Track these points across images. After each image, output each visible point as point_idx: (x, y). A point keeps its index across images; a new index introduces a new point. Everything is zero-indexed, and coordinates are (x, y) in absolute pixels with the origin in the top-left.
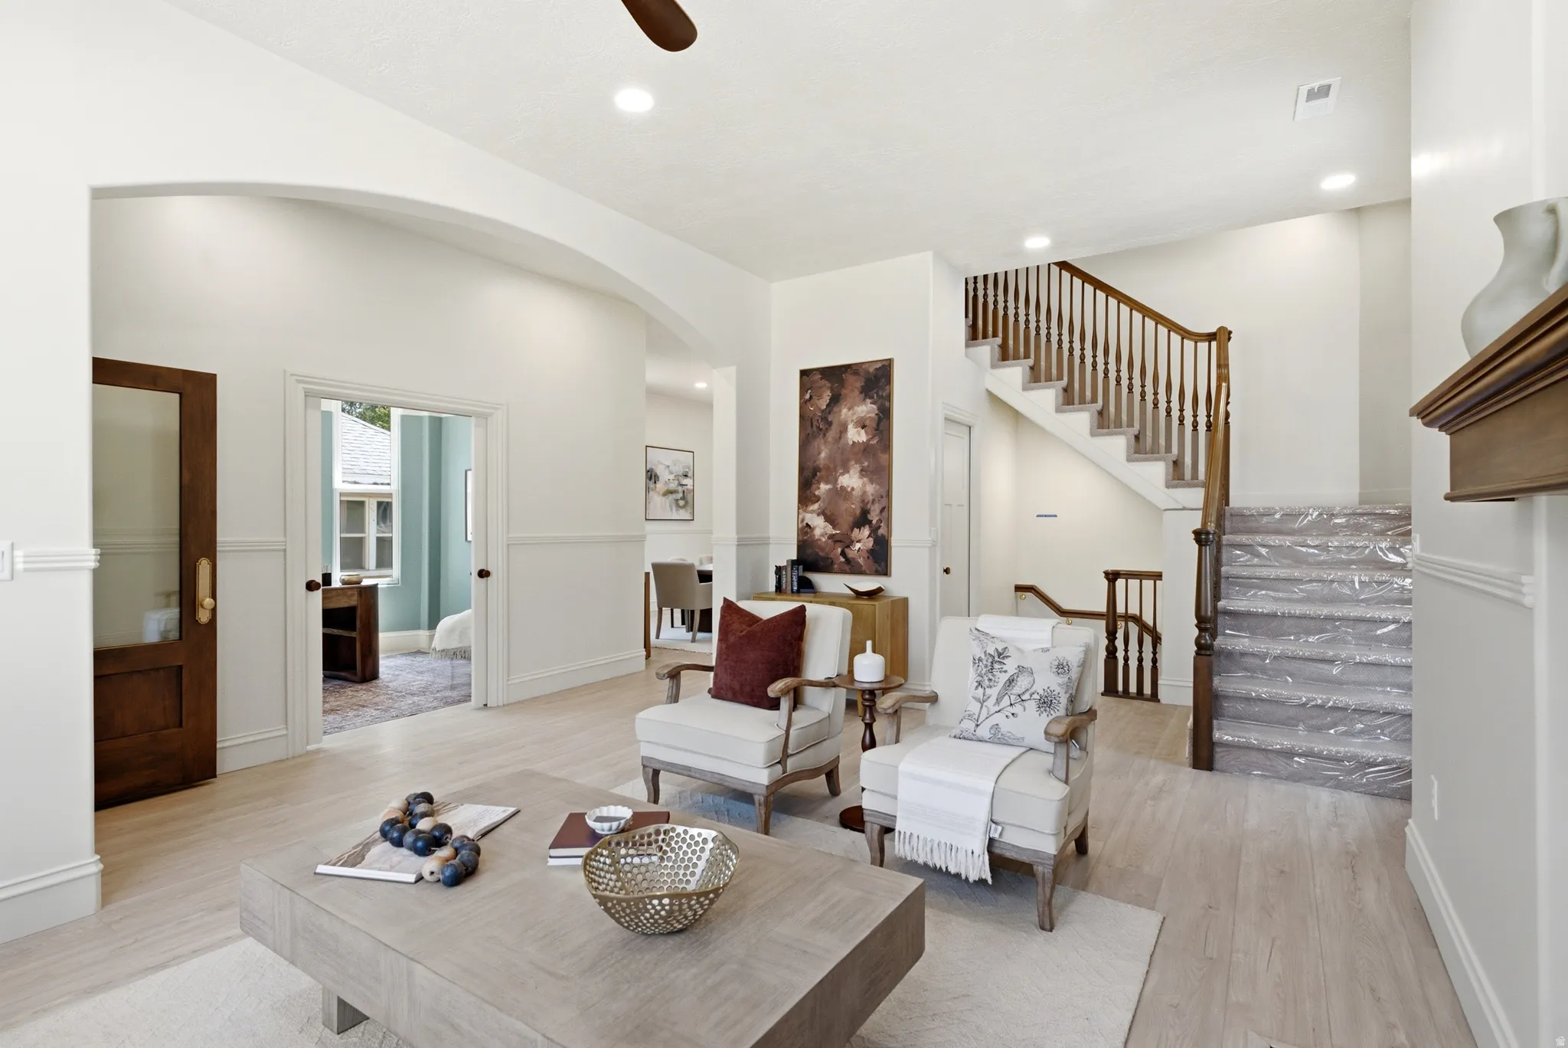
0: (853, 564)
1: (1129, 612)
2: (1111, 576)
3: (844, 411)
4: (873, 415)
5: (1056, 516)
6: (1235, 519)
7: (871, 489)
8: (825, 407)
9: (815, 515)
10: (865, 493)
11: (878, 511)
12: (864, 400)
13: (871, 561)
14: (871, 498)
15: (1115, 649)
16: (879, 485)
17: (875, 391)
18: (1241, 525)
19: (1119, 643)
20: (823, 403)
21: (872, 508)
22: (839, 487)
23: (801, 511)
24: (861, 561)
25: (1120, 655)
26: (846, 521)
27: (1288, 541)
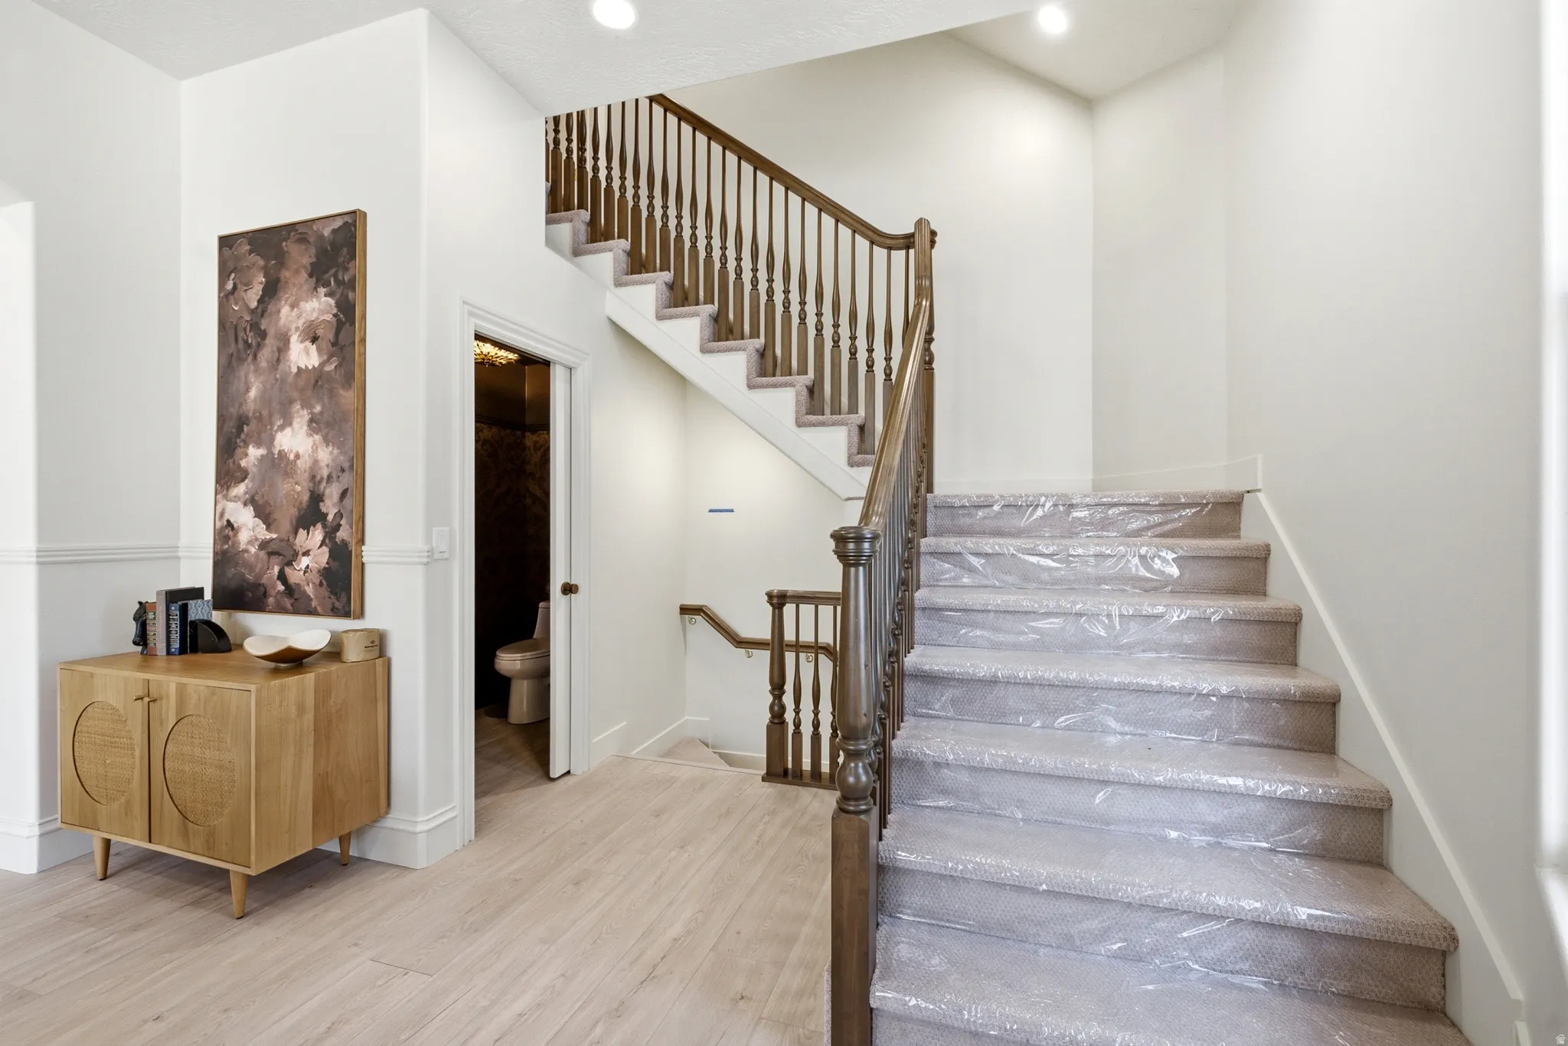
0: (296, 596)
1: (819, 641)
2: (775, 601)
3: (285, 310)
4: (329, 317)
5: (732, 511)
6: (940, 512)
7: (326, 456)
8: (256, 304)
9: (240, 505)
10: (316, 462)
11: (336, 497)
12: (315, 289)
13: (325, 592)
14: (325, 473)
15: (783, 708)
16: (338, 448)
17: (333, 271)
18: (947, 522)
19: (788, 699)
20: (253, 297)
21: (327, 491)
22: (276, 452)
23: (219, 497)
24: (310, 590)
25: (789, 716)
26: (286, 516)
27: (1009, 546)
